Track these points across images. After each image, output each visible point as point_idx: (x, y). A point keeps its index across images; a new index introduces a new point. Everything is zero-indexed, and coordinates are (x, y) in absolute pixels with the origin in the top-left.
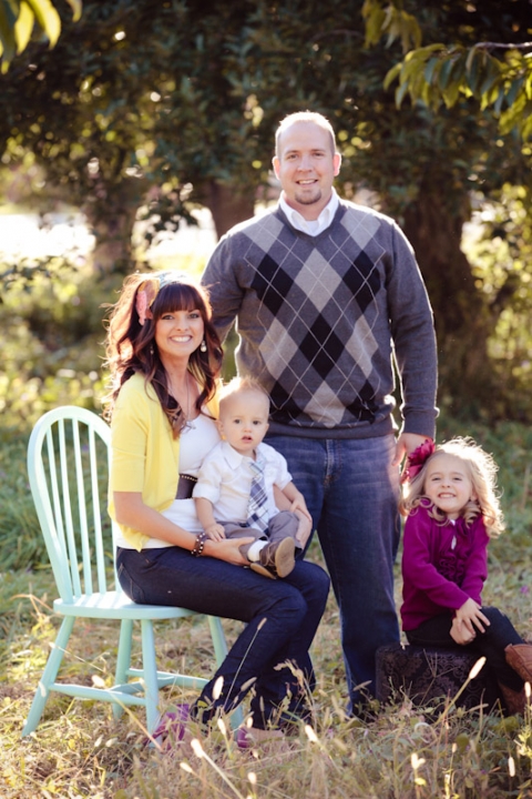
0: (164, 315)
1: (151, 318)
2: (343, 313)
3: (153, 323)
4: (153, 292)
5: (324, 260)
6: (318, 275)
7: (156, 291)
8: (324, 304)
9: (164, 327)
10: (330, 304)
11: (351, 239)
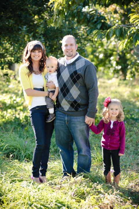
2: (70, 83)
6: (65, 74)
10: (67, 81)
11: (76, 67)
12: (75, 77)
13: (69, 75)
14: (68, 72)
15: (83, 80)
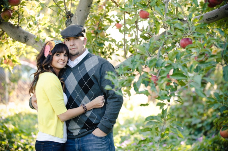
0: (56, 54)
1: (51, 54)
2: (78, 95)
3: (51, 57)
4: (53, 46)
5: (74, 76)
6: (71, 82)
7: (54, 46)
8: (72, 91)
9: (56, 58)
10: (74, 92)
11: (85, 68)
12: (86, 83)
13: (76, 83)
14: (74, 78)
15: (99, 85)
